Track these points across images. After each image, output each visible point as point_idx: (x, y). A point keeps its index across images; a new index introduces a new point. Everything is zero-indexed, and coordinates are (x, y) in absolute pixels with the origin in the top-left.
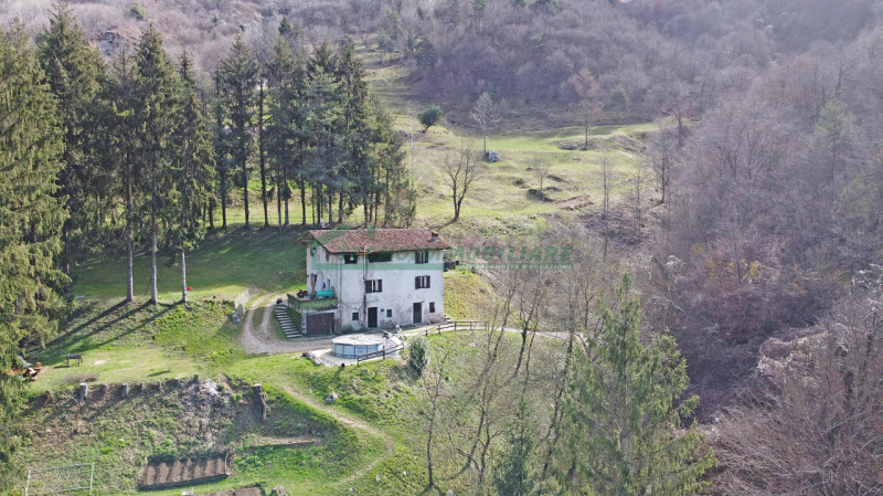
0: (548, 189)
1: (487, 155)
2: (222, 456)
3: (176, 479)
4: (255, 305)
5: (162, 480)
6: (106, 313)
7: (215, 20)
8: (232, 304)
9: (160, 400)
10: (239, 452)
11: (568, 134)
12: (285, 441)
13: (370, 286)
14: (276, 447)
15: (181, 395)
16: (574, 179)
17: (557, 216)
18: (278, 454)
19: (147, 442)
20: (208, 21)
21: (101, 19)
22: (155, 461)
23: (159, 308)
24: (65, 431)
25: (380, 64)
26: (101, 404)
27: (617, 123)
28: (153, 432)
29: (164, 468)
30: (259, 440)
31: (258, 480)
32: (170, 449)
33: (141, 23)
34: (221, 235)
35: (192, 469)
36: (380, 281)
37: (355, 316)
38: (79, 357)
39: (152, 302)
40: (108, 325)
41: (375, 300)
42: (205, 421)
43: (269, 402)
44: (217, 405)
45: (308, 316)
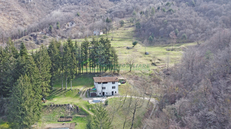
0: (156, 63)
1: (146, 53)
2: (71, 117)
3: (63, 120)
4: (84, 90)
5: (61, 120)
6: (58, 91)
7: (95, 15)
8: (79, 90)
9: (63, 108)
10: (74, 117)
11: (170, 46)
12: (81, 116)
13: (103, 88)
14: (79, 117)
15: (66, 107)
16: (164, 60)
17: (156, 70)
18: (79, 118)
19: (60, 114)
20: (94, 15)
21: (70, 17)
22: (61, 117)
23: (67, 90)
24: (49, 111)
25: (130, 27)
26: (54, 107)
27: (184, 43)
28: (61, 113)
29: (62, 118)
30: (77, 115)
31: (75, 122)
32: (63, 116)
33: (79, 17)
34: (82, 75)
35: (66, 119)
36: (105, 87)
37: (100, 94)
38: (52, 99)
39: (66, 89)
40: (58, 93)
41: (104, 91)
42: (69, 111)
43: (80, 109)
44: (72, 109)
45: (91, 93)
